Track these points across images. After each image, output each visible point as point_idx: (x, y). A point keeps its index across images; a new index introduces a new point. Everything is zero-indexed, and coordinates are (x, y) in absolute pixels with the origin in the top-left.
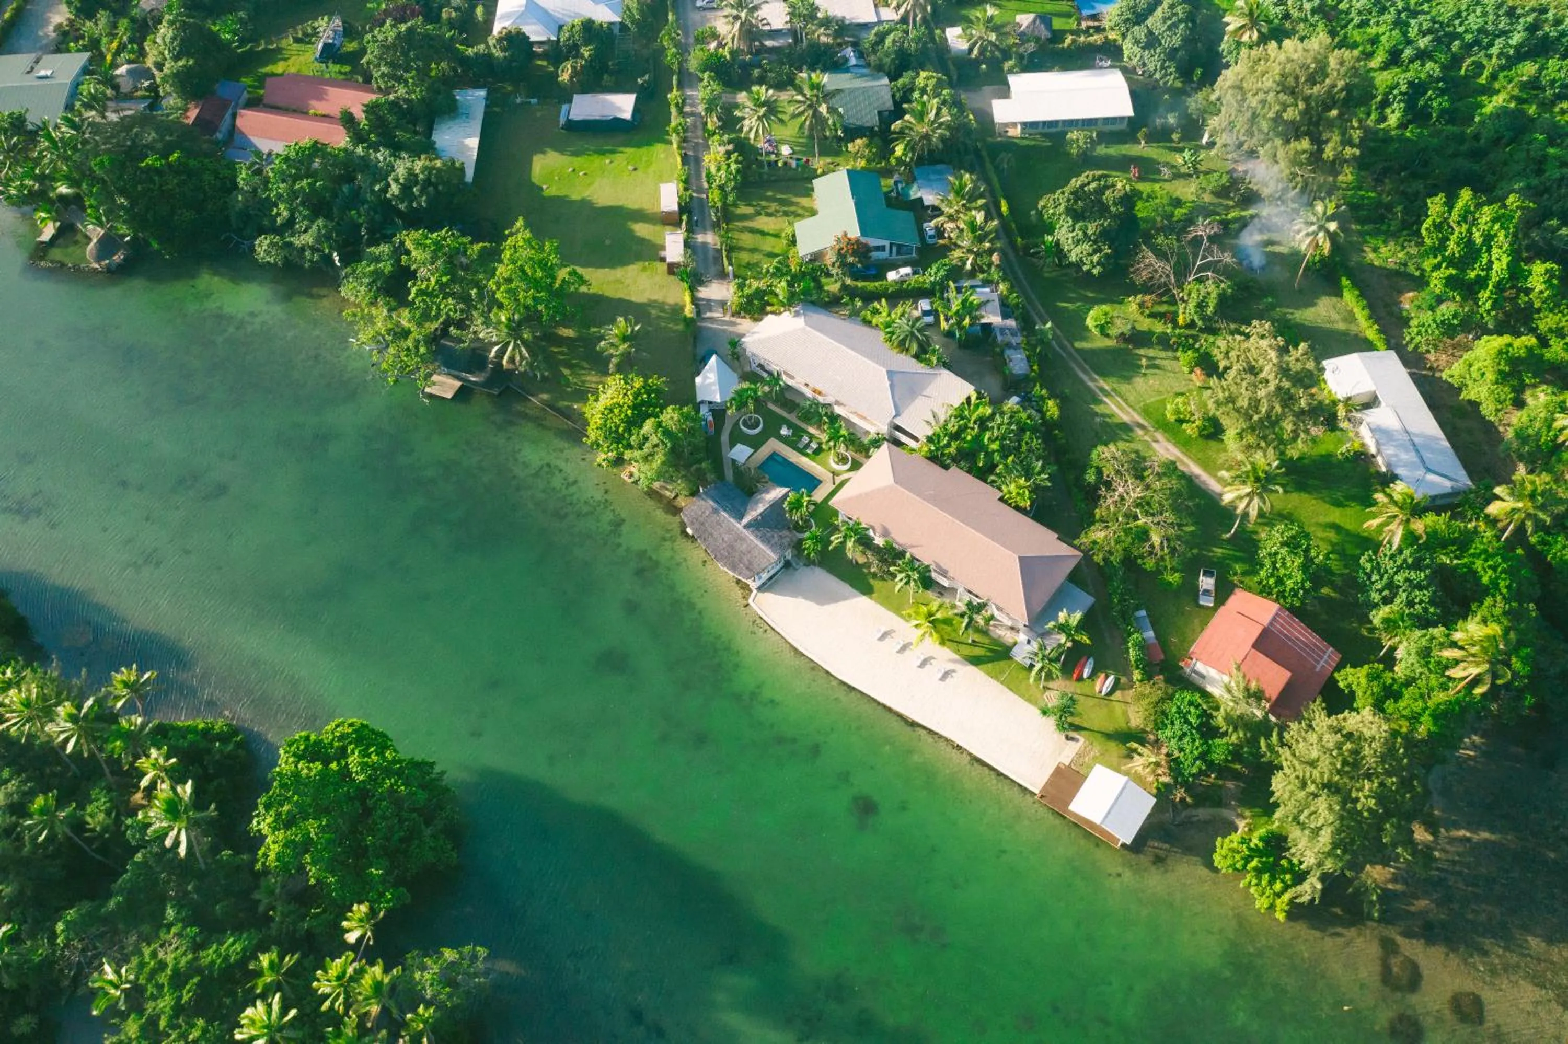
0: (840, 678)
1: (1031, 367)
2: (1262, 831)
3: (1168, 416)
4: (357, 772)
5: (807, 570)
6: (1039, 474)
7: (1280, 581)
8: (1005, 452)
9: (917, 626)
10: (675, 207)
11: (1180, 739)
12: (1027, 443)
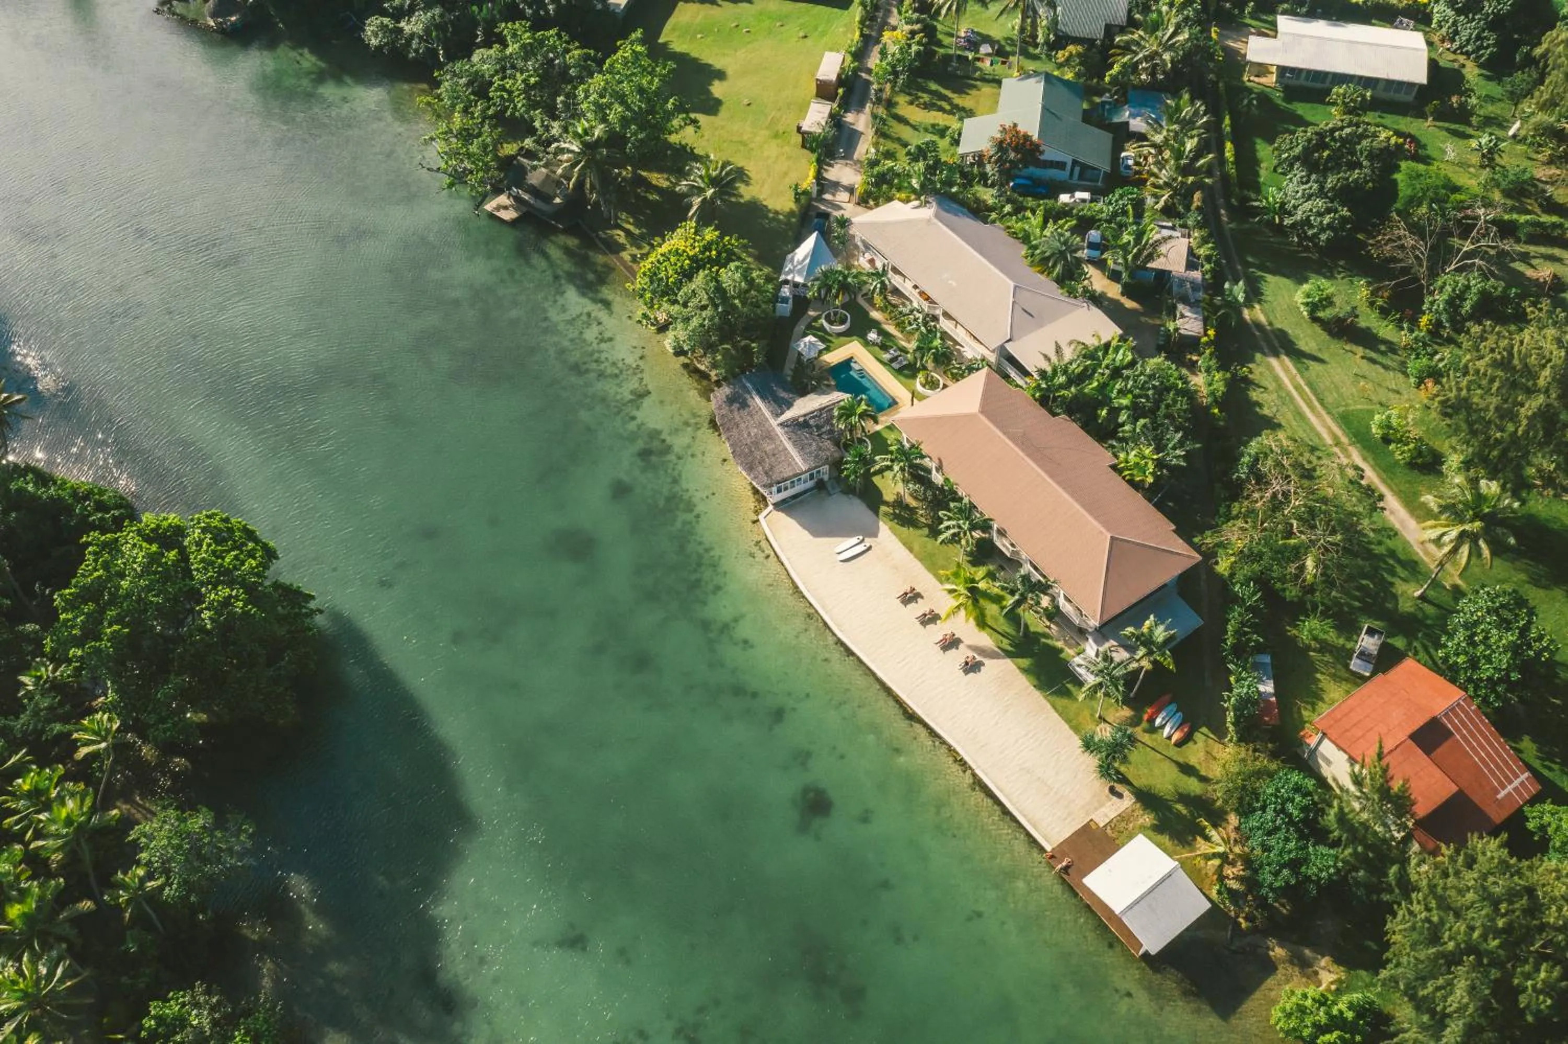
0: (840, 635)
1: (1206, 331)
2: (1356, 996)
3: (1374, 430)
4: (197, 570)
5: (844, 498)
6: (1174, 448)
7: (1474, 664)
8: (1136, 412)
9: (951, 591)
10: (833, 77)
11: (1269, 833)
12: (1168, 406)
